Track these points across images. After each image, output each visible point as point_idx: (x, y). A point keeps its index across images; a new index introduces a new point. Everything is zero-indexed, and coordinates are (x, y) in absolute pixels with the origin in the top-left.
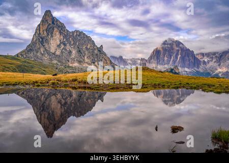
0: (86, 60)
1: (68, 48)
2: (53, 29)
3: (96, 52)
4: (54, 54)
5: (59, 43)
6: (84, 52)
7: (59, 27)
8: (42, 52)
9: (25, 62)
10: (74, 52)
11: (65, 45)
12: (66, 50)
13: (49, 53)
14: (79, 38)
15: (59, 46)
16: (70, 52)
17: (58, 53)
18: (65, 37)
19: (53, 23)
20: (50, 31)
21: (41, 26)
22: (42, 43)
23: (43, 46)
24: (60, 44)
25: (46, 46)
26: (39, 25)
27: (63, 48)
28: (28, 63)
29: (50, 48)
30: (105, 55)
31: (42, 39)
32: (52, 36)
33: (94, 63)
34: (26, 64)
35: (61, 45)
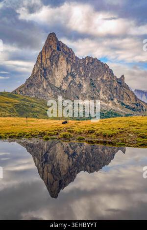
0: (102, 96)
1: (78, 80)
2: (59, 57)
3: (115, 84)
4: (59, 89)
5: (65, 74)
6: (99, 85)
7: (66, 53)
8: (45, 88)
9: (24, 100)
10: (85, 86)
11: (73, 76)
12: (75, 83)
13: (53, 88)
14: (92, 67)
15: (66, 78)
16: (80, 86)
17: (64, 87)
18: (73, 65)
19: (58, 49)
20: (54, 59)
21: (44, 54)
22: (45, 75)
23: (46, 79)
24: (67, 76)
25: (50, 79)
26: (41, 53)
27: (71, 81)
28: (28, 101)
29: (54, 81)
30: (128, 88)
31: (45, 70)
32: (57, 66)
33: (112, 100)
34: (25, 103)
35: (69, 77)
